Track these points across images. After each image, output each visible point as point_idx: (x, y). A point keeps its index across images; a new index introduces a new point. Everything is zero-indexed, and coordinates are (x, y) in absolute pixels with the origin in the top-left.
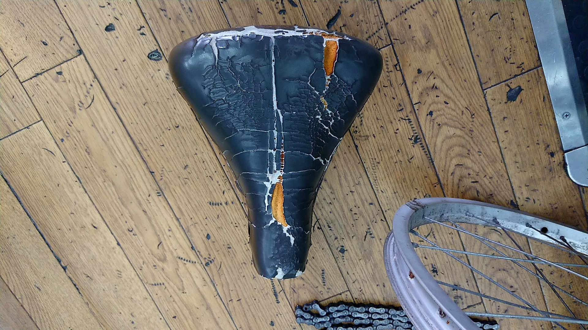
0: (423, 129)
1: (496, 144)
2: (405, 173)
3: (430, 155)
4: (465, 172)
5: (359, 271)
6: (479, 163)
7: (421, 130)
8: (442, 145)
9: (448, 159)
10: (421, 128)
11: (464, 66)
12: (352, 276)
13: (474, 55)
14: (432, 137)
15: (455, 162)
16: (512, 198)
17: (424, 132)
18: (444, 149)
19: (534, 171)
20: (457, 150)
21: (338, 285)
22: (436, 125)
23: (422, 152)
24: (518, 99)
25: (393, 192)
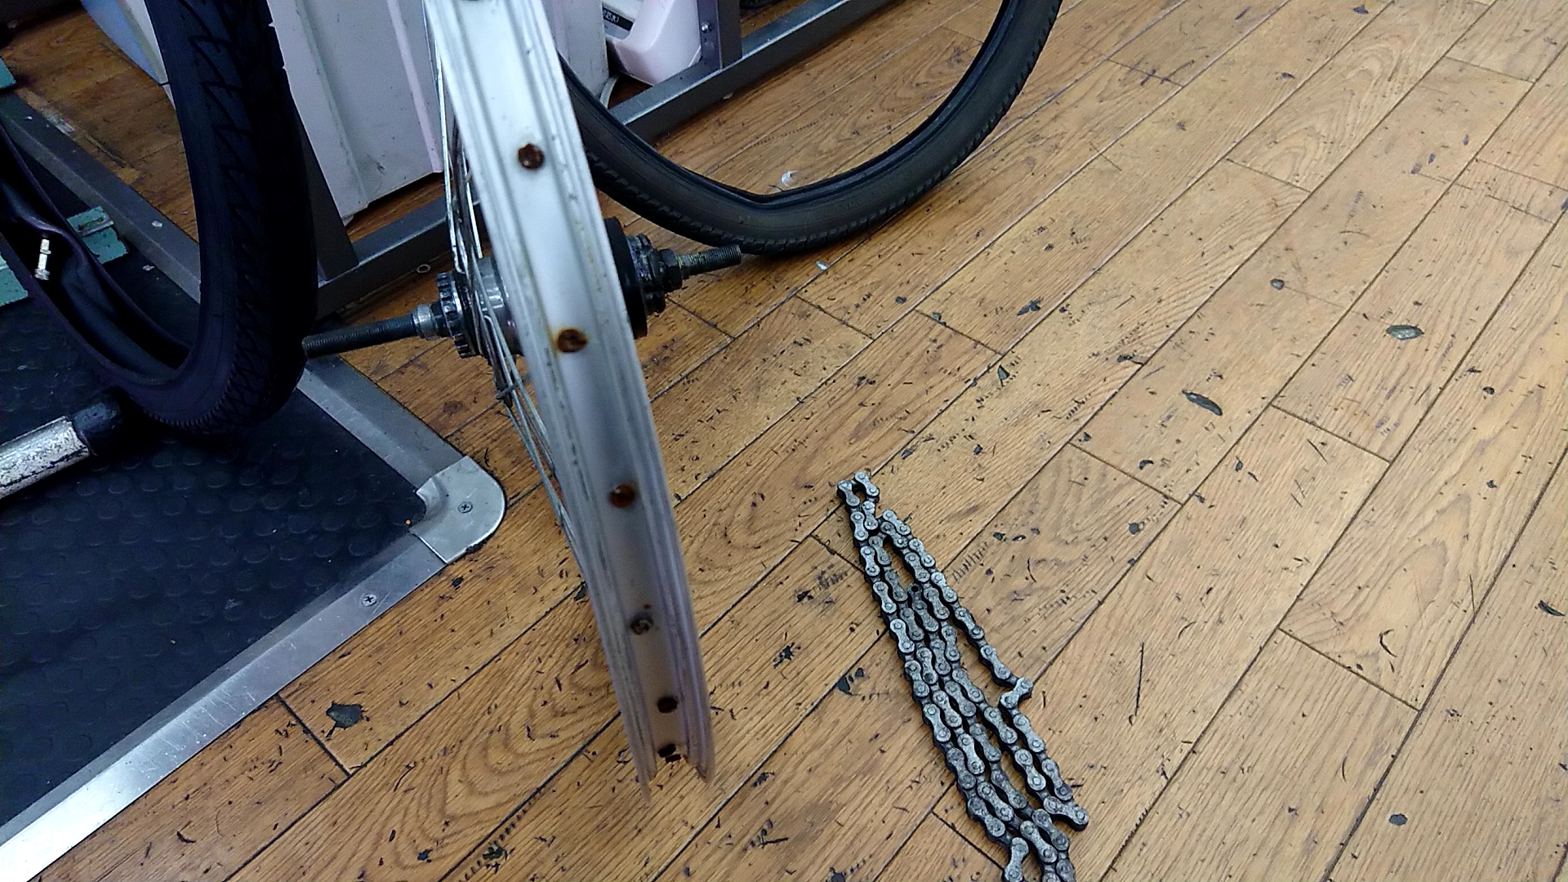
0: (464, 853)
1: (461, 691)
2: (583, 835)
3: (525, 803)
4: (542, 713)
5: (869, 814)
6: (514, 699)
7: (469, 854)
8: (493, 792)
9: (522, 762)
10: (465, 859)
11: (304, 841)
12: (891, 823)
13: (276, 833)
14: (479, 822)
15: (525, 746)
16: (571, 600)
17: (473, 846)
18: (502, 782)
19: (502, 594)
20: (496, 756)
21: (934, 846)
22: (449, 831)
23: (519, 825)
24: (355, 701)
25: (640, 836)
